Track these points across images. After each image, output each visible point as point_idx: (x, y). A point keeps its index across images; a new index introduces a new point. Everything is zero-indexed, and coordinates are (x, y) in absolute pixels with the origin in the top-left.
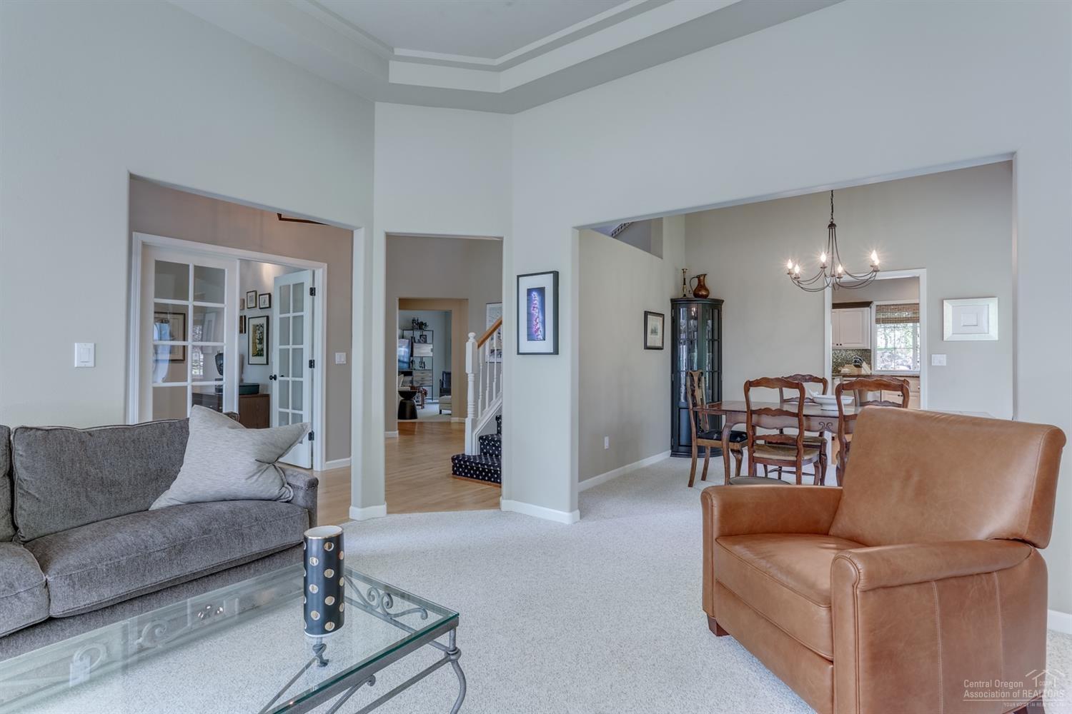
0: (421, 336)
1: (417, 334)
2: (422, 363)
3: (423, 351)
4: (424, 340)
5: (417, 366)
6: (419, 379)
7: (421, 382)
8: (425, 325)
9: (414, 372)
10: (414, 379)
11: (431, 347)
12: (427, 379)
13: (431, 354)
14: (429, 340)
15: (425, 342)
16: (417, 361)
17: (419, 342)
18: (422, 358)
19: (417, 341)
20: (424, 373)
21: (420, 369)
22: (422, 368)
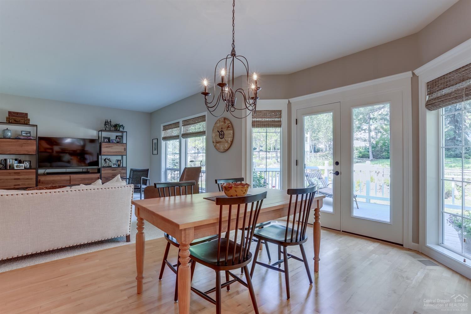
9: (102, 169)
20: (115, 170)
21: (113, 166)
22: (115, 165)
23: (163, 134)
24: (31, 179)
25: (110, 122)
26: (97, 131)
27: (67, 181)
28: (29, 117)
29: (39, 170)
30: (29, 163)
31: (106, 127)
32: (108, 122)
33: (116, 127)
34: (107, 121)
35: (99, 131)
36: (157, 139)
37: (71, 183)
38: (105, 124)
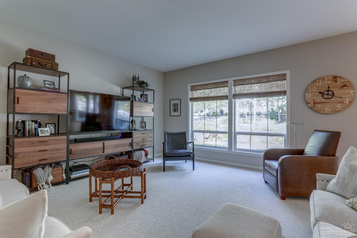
0: (141, 95)
1: (138, 94)
2: (143, 123)
3: (144, 111)
4: (144, 98)
5: (137, 126)
6: (140, 140)
7: (141, 144)
8: (147, 84)
9: (134, 133)
10: (135, 140)
11: (151, 107)
12: (147, 140)
13: (152, 114)
14: (150, 99)
15: (146, 101)
16: (138, 121)
17: (140, 101)
18: (143, 118)
19: (137, 99)
20: (145, 134)
21: (140, 129)
22: (142, 128)
23: (191, 94)
24: (61, 149)
25: (138, 78)
26: (121, 88)
27: (100, 149)
28: (56, 61)
29: (70, 136)
30: (54, 126)
31: (134, 82)
32: (136, 78)
33: (142, 85)
34: (134, 76)
35: (123, 88)
36: (180, 99)
37: (105, 152)
38: (133, 80)
